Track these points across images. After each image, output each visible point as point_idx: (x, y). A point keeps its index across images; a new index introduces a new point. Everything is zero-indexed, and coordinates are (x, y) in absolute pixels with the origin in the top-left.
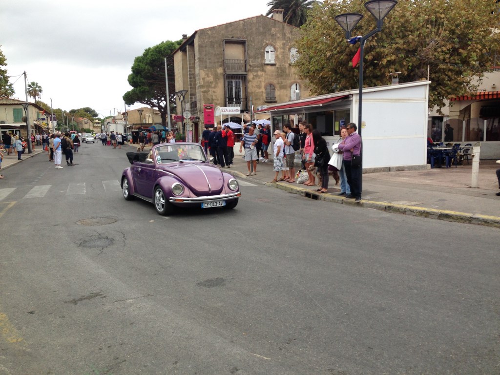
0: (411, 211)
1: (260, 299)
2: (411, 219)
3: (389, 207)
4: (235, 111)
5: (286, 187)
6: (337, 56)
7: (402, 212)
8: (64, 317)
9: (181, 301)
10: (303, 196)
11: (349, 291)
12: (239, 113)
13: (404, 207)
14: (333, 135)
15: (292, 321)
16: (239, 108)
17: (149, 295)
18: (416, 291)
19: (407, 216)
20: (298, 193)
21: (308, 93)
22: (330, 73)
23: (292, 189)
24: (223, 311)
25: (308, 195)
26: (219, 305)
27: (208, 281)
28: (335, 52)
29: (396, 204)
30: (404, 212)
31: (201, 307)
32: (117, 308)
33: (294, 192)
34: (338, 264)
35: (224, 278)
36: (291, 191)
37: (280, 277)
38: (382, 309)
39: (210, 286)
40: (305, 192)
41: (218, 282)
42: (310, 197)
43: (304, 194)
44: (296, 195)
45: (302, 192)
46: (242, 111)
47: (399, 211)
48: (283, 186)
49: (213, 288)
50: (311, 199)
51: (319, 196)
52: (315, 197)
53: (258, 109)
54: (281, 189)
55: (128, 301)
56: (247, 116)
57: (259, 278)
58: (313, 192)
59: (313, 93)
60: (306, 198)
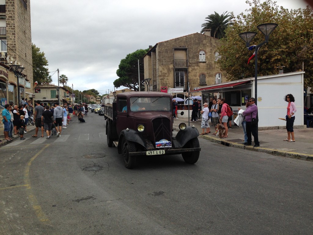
0: (289, 155)
1: (184, 204)
2: (289, 160)
3: (275, 152)
4: (180, 90)
5: (209, 138)
6: (243, 57)
7: (283, 155)
8: (72, 209)
9: (138, 203)
10: (220, 144)
11: (240, 202)
12: (183, 92)
13: (285, 152)
15: (202, 218)
16: (183, 89)
17: (120, 199)
18: (282, 204)
19: (286, 158)
20: (217, 142)
21: (225, 79)
23: (213, 139)
24: (161, 210)
25: (223, 143)
26: (160, 206)
27: (155, 192)
28: (241, 55)
29: (279, 150)
30: (284, 155)
31: (149, 207)
32: (101, 205)
33: (214, 141)
35: (164, 191)
36: (212, 141)
37: (198, 192)
38: (258, 213)
40: (221, 141)
41: (160, 193)
43: (220, 143)
45: (219, 141)
46: (184, 91)
47: (282, 155)
49: (157, 197)
50: (225, 146)
51: (230, 144)
52: (227, 145)
53: (195, 90)
54: (206, 139)
55: (108, 202)
56: (186, 94)
57: (185, 192)
58: (226, 141)
59: (228, 79)
60: (222, 145)
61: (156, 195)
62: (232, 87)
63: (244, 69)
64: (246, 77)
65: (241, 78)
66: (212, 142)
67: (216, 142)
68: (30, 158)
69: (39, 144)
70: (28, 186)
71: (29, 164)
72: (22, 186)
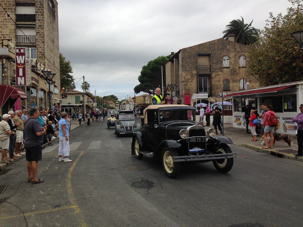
4: (204, 96)
5: (253, 147)
6: (283, 60)
10: (269, 154)
12: (207, 97)
16: (207, 94)
20: (264, 152)
23: (259, 149)
25: (273, 154)
28: (282, 57)
33: (261, 151)
36: (258, 150)
40: (271, 152)
42: (275, 156)
43: (269, 153)
44: (262, 153)
45: (268, 152)
46: (209, 96)
48: (250, 146)
50: (276, 157)
51: (283, 155)
52: (281, 156)
53: (219, 95)
54: (249, 148)
58: (278, 152)
60: (272, 156)
62: (276, 92)
65: (277, 83)
66: (257, 151)
67: (262, 152)
69: (73, 151)
71: (69, 176)
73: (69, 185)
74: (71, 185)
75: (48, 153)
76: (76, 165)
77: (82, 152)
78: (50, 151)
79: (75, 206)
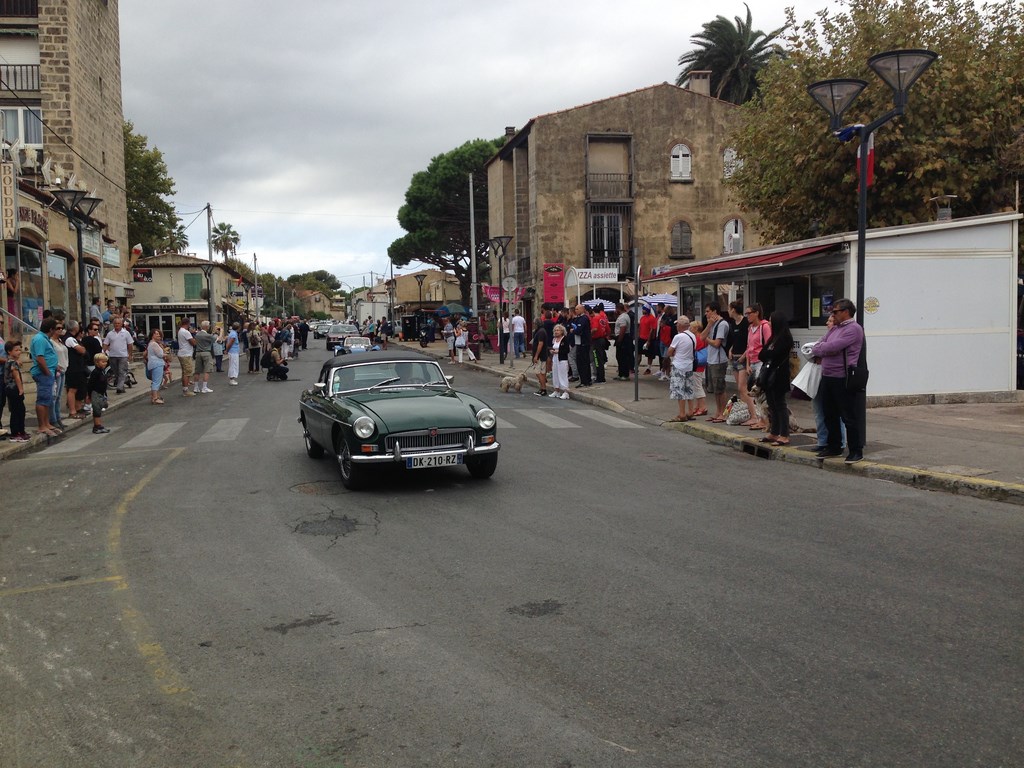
0: (969, 487)
1: (627, 643)
2: (968, 504)
3: (922, 477)
4: (606, 276)
5: (703, 431)
6: (818, 163)
7: (949, 489)
8: (263, 654)
9: (475, 639)
10: (738, 450)
11: (809, 638)
12: (616, 279)
13: (955, 478)
14: (807, 327)
15: (685, 688)
16: (615, 271)
17: (417, 624)
18: (950, 646)
19: (961, 497)
20: (728, 444)
21: (757, 239)
22: (804, 197)
23: (716, 436)
24: (553, 661)
25: (748, 448)
26: (548, 649)
27: (529, 605)
28: (813, 156)
29: (936, 473)
30: (954, 488)
31: (512, 652)
32: (358, 644)
33: (721, 442)
34: (794, 587)
35: (559, 602)
36: (713, 440)
37: (670, 604)
38: (872, 676)
39: (531, 614)
40: (743, 442)
41: (549, 608)
42: (752, 454)
43: (739, 447)
44: (724, 448)
45: (737, 443)
46: (621, 277)
47: (944, 488)
48: (697, 430)
49: (538, 619)
50: (755, 457)
51: (771, 451)
52: (764, 454)
53: (654, 273)
54: (692, 434)
55: (378, 633)
56: (628, 287)
57: (628, 605)
59: (768, 239)
60: (745, 454)
61: (533, 614)
62: (781, 264)
63: (822, 203)
64: (828, 232)
65: (810, 235)
66: (712, 443)
67: (724, 445)
68: (125, 491)
69: (150, 447)
70: (121, 581)
71: (121, 511)
72: (100, 580)
73: (115, 532)
74: (119, 532)
75: (67, 454)
76: (148, 485)
77: (177, 449)
78: (76, 449)
79: (118, 578)
